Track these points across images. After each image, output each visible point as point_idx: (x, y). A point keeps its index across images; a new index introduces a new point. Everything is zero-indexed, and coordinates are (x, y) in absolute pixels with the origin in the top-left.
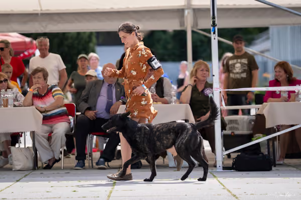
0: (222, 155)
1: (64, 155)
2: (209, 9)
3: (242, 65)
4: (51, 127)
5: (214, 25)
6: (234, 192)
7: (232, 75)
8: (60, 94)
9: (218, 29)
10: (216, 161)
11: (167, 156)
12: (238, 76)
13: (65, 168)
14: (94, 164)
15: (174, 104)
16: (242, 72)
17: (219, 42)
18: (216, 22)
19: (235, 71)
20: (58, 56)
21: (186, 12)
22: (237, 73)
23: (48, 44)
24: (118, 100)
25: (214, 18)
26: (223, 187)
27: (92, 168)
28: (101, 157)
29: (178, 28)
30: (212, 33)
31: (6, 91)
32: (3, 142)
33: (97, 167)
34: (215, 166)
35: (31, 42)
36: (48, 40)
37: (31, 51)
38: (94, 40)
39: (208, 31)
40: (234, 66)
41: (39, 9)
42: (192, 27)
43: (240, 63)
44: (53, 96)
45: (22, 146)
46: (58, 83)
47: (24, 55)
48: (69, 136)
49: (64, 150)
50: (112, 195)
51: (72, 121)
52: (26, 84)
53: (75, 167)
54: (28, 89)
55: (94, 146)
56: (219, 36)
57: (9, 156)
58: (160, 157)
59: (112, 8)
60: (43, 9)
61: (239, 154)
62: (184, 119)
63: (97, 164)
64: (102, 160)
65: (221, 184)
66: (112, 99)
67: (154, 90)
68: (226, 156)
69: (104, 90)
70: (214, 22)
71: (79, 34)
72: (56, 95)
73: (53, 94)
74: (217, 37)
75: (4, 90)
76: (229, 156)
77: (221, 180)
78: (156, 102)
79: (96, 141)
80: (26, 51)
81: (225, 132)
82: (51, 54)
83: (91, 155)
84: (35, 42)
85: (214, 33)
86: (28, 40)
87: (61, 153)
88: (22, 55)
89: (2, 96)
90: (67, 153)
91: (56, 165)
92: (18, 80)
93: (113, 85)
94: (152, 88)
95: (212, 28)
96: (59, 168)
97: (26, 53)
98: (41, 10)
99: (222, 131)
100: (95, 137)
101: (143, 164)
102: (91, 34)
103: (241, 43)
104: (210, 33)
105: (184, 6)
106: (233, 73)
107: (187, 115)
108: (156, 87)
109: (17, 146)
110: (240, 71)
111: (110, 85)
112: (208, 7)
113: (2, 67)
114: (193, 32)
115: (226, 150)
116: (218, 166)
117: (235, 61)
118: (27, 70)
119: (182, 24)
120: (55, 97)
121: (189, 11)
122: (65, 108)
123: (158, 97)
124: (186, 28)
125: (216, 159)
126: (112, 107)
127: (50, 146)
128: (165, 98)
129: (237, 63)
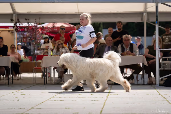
0: (159, 79)
2: (155, 13)
3: (169, 38)
5: (157, 20)
6: (164, 96)
7: (164, 43)
9: (159, 22)
10: (156, 82)
11: (134, 80)
12: (167, 43)
15: (137, 55)
16: (169, 42)
17: (159, 29)
18: (158, 19)
19: (165, 41)
21: (144, 14)
22: (167, 42)
25: (157, 16)
26: (159, 94)
29: (140, 21)
30: (156, 24)
31: (62, 49)
32: (60, 72)
34: (156, 84)
35: (74, 27)
37: (73, 31)
38: (102, 26)
39: (154, 23)
40: (165, 39)
41: (78, 12)
42: (146, 21)
43: (168, 37)
45: (69, 74)
47: (71, 33)
52: (71, 46)
54: (72, 48)
56: (159, 25)
57: (63, 78)
58: (131, 80)
59: (111, 12)
60: (80, 12)
61: (167, 79)
62: (142, 62)
65: (158, 92)
67: (129, 49)
68: (161, 80)
70: (157, 19)
76: (162, 79)
77: (158, 90)
78: (130, 54)
80: (71, 31)
81: (160, 69)
84: (75, 27)
85: (157, 24)
86: (72, 26)
88: (69, 33)
89: (60, 51)
92: (67, 44)
93: (110, 47)
94: (128, 48)
95: (156, 21)
97: (71, 32)
98: (79, 12)
99: (159, 68)
102: (100, 23)
103: (169, 29)
104: (155, 24)
105: (143, 11)
106: (165, 42)
107: (143, 60)
109: (66, 73)
110: (168, 41)
112: (155, 12)
113: (60, 38)
114: (147, 23)
115: (161, 77)
116: (157, 84)
117: (166, 37)
118: (71, 40)
119: (142, 19)
121: (146, 13)
123: (130, 53)
124: (144, 21)
128: (134, 53)
129: (167, 37)
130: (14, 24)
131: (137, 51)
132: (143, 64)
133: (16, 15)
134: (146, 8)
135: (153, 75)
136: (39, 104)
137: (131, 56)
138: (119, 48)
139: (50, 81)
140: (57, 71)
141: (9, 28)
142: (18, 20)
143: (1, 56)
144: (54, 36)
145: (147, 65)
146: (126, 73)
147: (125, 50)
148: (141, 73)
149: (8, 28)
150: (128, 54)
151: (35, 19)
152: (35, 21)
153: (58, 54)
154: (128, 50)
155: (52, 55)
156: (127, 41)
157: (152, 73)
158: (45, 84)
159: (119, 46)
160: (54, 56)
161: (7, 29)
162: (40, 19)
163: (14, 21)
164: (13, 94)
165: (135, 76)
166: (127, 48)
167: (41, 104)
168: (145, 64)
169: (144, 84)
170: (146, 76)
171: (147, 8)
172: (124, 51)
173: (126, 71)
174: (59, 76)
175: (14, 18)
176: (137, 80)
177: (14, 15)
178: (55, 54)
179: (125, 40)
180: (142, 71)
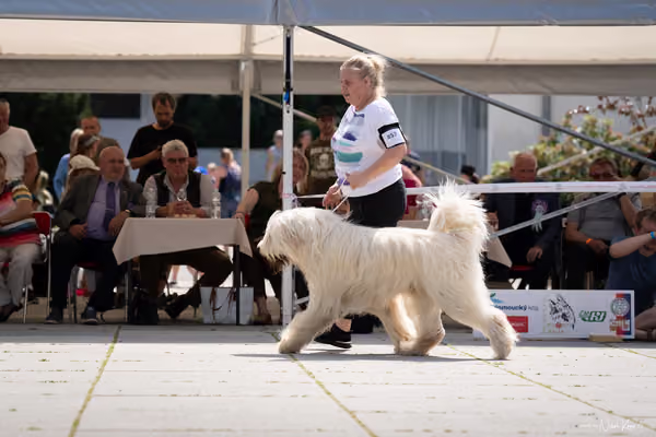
0: (293, 305)
1: (29, 300)
2: (279, 63)
3: (330, 157)
4: (9, 252)
5: (288, 88)
7: (313, 173)
8: (27, 196)
9: (295, 96)
10: (281, 315)
12: (324, 174)
13: (29, 322)
14: (79, 316)
16: (330, 169)
17: (296, 118)
18: (292, 85)
19: (319, 167)
20: (25, 132)
21: (243, 65)
22: (323, 170)
23: (9, 111)
24: (123, 208)
25: (288, 76)
27: (76, 322)
28: (89, 305)
29: (228, 92)
30: (284, 102)
33: (84, 321)
34: (280, 322)
36: (7, 105)
39: (278, 98)
40: (318, 157)
42: (253, 91)
43: (328, 153)
44: (14, 200)
46: (23, 177)
48: (38, 268)
49: (29, 290)
50: (106, 368)
51: (44, 241)
53: (48, 319)
55: (79, 285)
56: (295, 107)
59: (120, 55)
62: (232, 243)
63: (84, 315)
64: (90, 309)
66: (114, 208)
67: (185, 194)
69: (101, 193)
70: (288, 84)
71: (61, 96)
72: (18, 197)
73: (15, 196)
74: (292, 110)
79: (84, 277)
82: (12, 128)
83: (74, 300)
85: (288, 102)
87: (24, 294)
90: (33, 297)
91: (15, 315)
93: (117, 184)
94: (182, 190)
95: (284, 94)
96: (19, 322)
100: (81, 269)
101: (160, 316)
103: (330, 121)
104: (281, 102)
105: (240, 55)
106: (317, 170)
107: (237, 236)
108: (188, 190)
110: (327, 166)
111: (111, 185)
112: (280, 59)
114: (253, 100)
117: (320, 150)
119: (235, 84)
120: (18, 200)
121: (248, 63)
122: (33, 220)
123: (190, 206)
124: (242, 92)
125: (281, 311)
126: (114, 220)
127: (6, 283)
128: (203, 208)
129: (323, 152)
131: (216, 200)
132: (236, 248)
134: (248, 42)
135: (269, 291)
137: (192, 219)
138: (147, 190)
145: (250, 254)
146: (173, 283)
147: (172, 197)
148: (229, 282)
150: (180, 211)
154: (180, 196)
156: (178, 163)
157: (267, 283)
159: (147, 182)
165: (206, 292)
166: (177, 191)
168: (242, 250)
169: (238, 324)
170: (247, 293)
171: (254, 44)
172: (168, 201)
173: (175, 277)
176: (214, 310)
179: (172, 160)
180: (231, 277)
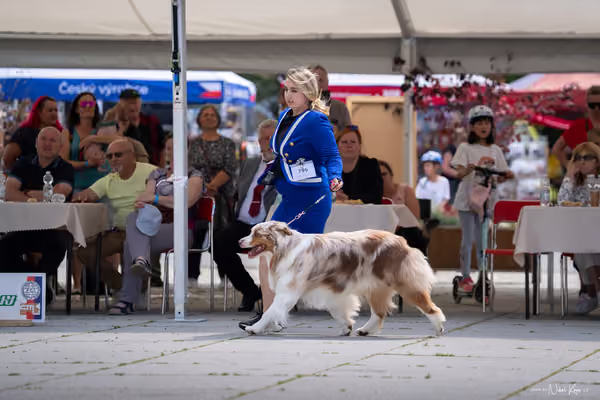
31: (596, 177)
32: (588, 269)
75: (592, 176)
89: (590, 186)
130: (407, 78)
133: (414, 43)
136: (510, 395)
139: (548, 306)
140: (575, 266)
141: (386, 92)
142: (422, 61)
143: (359, 201)
144: (566, 126)
149: (381, 94)
151: (492, 59)
152: (492, 67)
153: (578, 198)
155: (554, 203)
158: (527, 317)
160: (563, 204)
161: (377, 98)
162: (510, 59)
163: (406, 67)
164: (405, 351)
167: (516, 393)
174: (583, 286)
175: (406, 55)
177: (406, 43)
178: (567, 196)
